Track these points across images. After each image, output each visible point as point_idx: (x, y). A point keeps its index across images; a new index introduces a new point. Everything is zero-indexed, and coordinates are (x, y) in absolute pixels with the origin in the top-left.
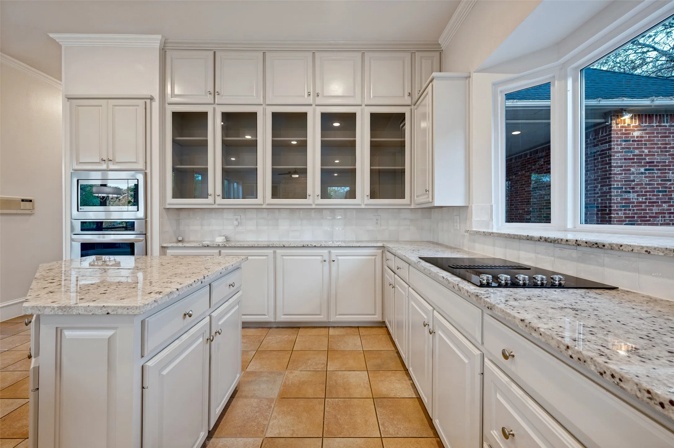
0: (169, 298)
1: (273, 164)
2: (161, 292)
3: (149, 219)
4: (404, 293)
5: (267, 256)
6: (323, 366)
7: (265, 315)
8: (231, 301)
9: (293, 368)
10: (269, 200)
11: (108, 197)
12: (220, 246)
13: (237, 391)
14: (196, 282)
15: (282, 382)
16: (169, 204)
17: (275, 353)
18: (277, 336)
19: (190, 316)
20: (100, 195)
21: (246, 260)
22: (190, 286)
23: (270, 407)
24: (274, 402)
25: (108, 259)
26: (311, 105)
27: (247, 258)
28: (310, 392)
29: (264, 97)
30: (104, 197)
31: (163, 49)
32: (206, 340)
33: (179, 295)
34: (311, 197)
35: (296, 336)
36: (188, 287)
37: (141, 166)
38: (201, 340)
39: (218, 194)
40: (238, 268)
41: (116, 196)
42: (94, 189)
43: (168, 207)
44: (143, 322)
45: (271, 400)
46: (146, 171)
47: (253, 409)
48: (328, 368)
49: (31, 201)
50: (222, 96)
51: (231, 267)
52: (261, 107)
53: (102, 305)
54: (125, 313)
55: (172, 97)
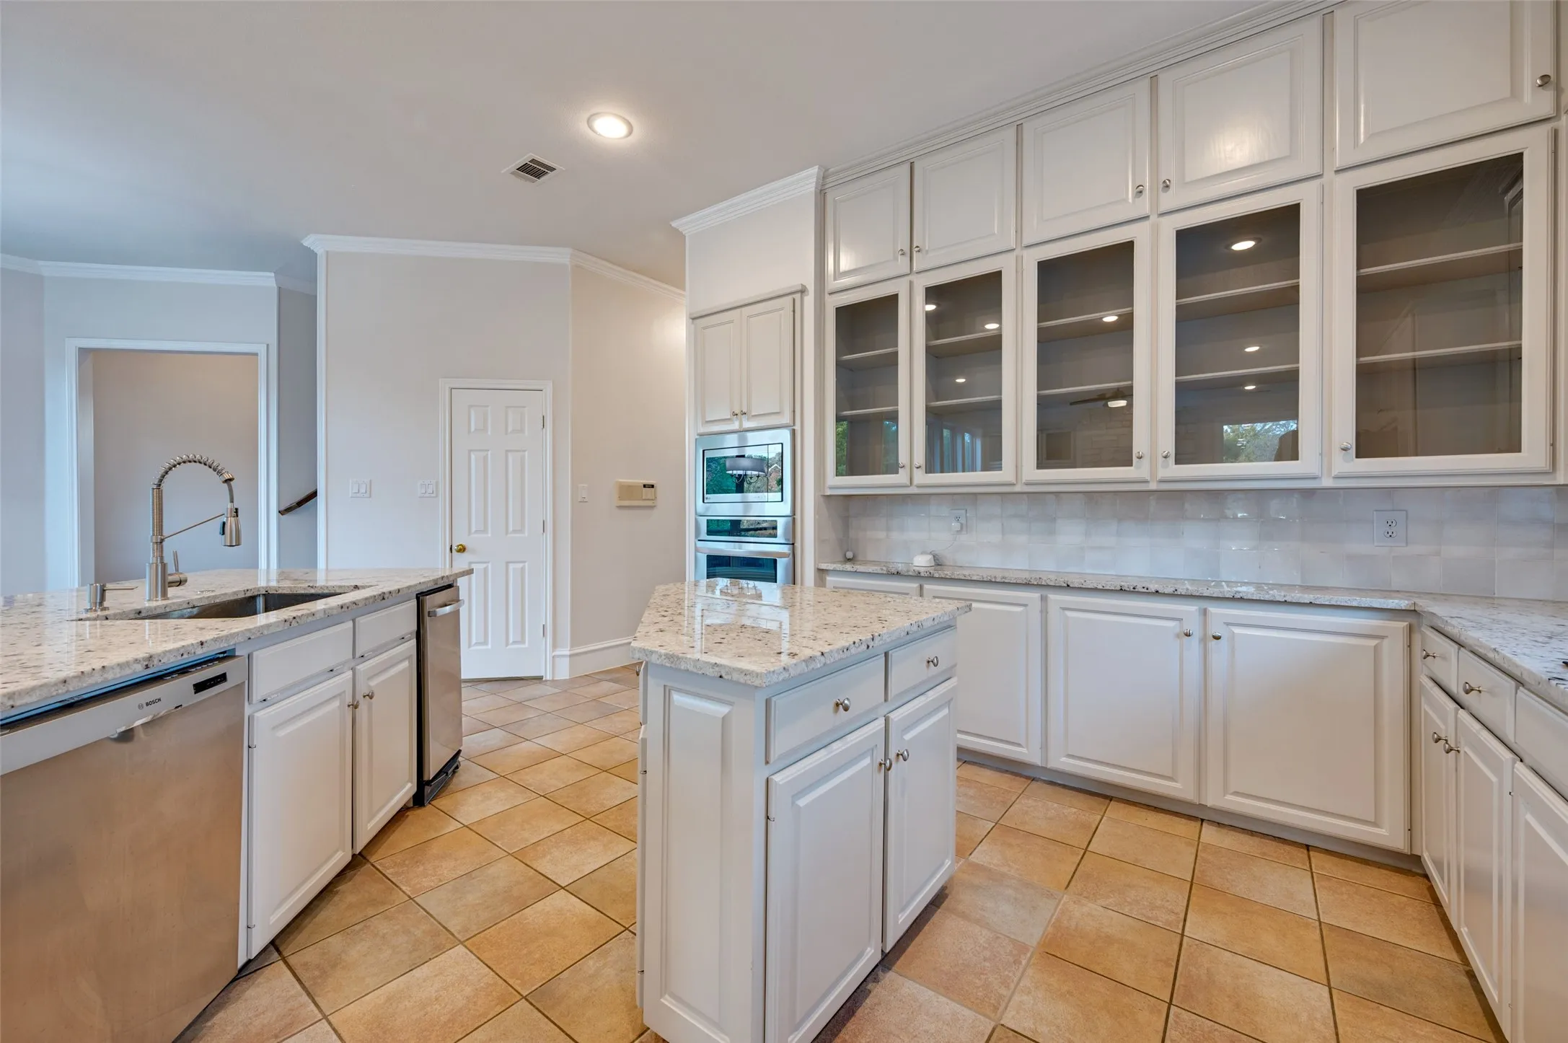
0: (807, 666)
1: (1041, 385)
2: (796, 655)
3: (798, 517)
4: (1494, 779)
5: (1025, 605)
6: (1172, 918)
7: (1019, 745)
8: (932, 695)
9: (1085, 894)
10: (1031, 472)
11: (746, 475)
12: (922, 574)
13: (946, 896)
14: (857, 645)
15: (1053, 915)
16: (831, 488)
17: (1040, 841)
18: (1050, 803)
19: (846, 709)
20: (735, 472)
21: (966, 612)
22: (845, 650)
23: (1017, 962)
24: (1029, 955)
25: (746, 585)
26: (1147, 218)
27: (970, 607)
28: (1126, 970)
29: (1019, 231)
30: (740, 475)
31: (821, 191)
32: (878, 764)
33: (825, 664)
34: (1146, 462)
35: (1099, 817)
36: (841, 652)
37: (786, 419)
38: (867, 761)
39: (918, 465)
40: (950, 627)
41: (756, 473)
42: (728, 463)
43: (829, 492)
44: (768, 702)
45: (1023, 948)
46: (794, 428)
47: (977, 948)
48: (1187, 929)
49: (653, 486)
50: (927, 252)
51: (930, 623)
52: (1012, 256)
53: (714, 661)
54: (742, 681)
55: (835, 279)
